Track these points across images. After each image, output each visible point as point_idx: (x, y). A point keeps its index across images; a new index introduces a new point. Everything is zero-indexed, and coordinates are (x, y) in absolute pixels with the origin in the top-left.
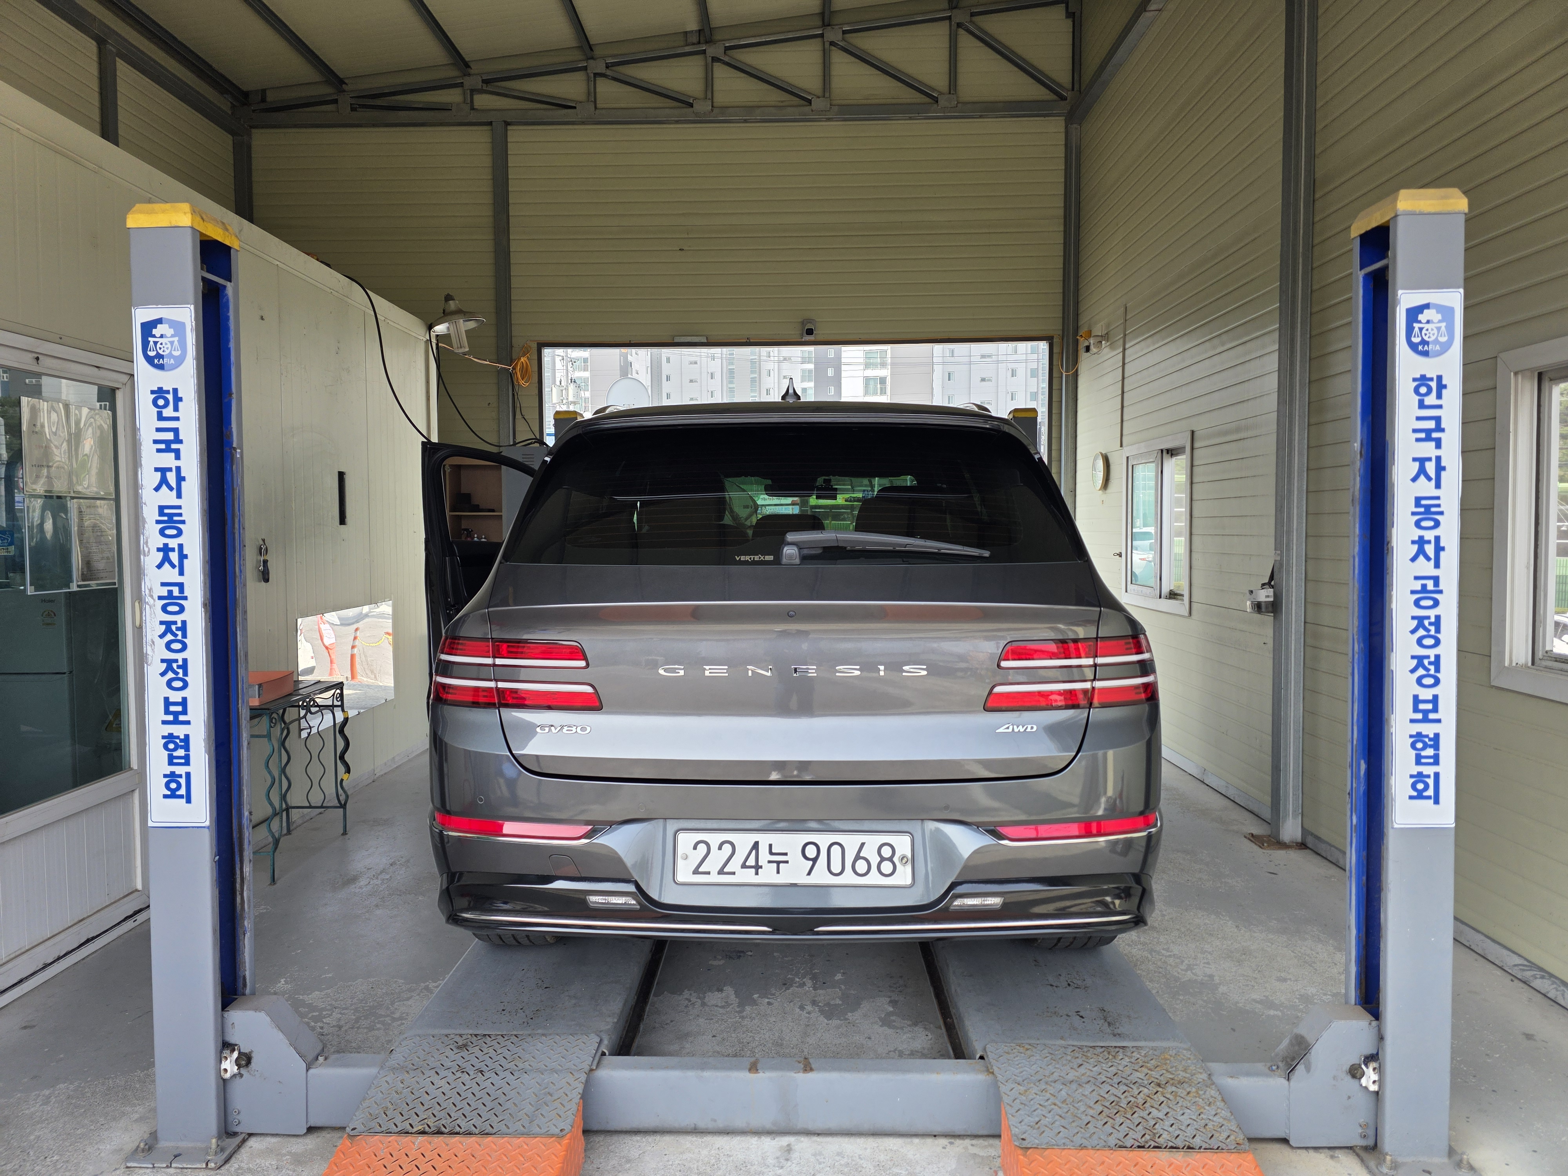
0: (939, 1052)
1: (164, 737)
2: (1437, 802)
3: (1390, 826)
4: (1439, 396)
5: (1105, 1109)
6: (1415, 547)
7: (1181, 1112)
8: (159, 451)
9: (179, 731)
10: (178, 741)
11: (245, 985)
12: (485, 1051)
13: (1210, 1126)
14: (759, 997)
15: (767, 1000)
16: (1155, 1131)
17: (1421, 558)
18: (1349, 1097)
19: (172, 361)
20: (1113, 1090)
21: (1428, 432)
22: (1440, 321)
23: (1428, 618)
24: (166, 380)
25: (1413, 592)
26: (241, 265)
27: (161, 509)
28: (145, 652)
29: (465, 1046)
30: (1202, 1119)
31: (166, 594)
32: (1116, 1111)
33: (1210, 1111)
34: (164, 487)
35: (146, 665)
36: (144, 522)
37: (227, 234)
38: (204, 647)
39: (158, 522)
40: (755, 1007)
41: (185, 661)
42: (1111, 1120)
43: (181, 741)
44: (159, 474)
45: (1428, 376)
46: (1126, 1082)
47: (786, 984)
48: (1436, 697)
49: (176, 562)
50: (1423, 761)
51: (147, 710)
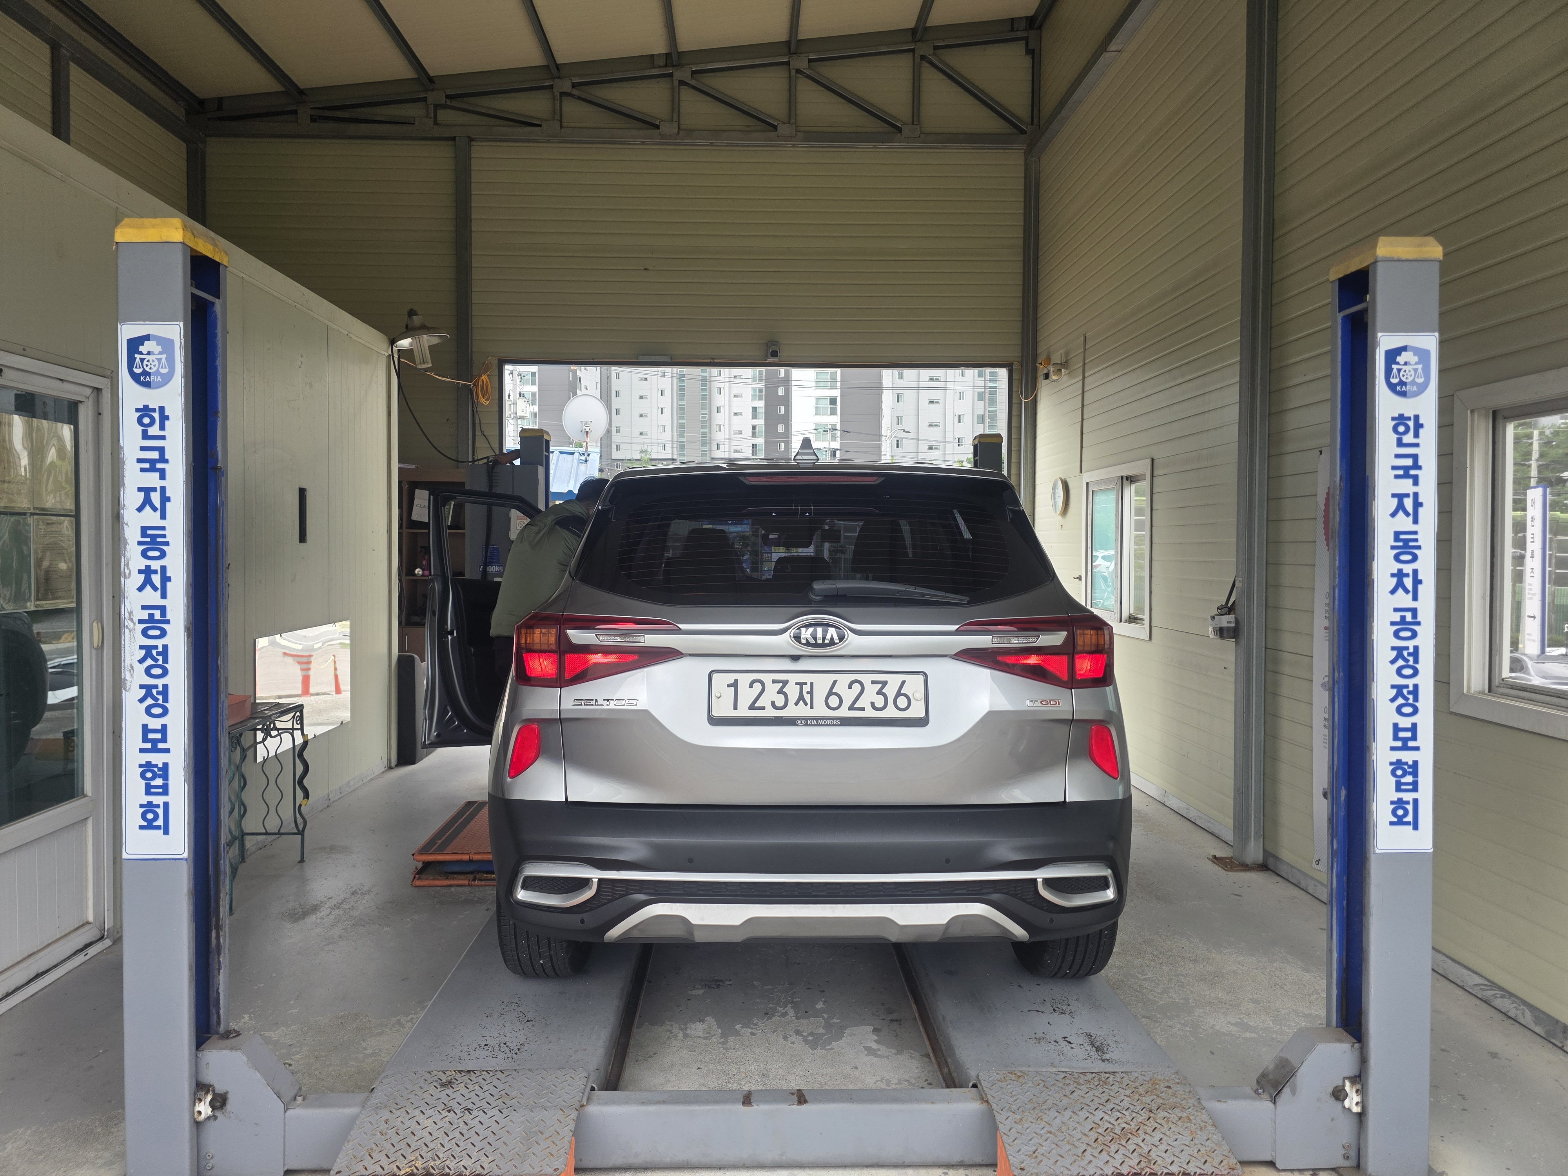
0: (926, 1080)
1: (141, 766)
2: (1416, 827)
3: (1372, 851)
4: (1416, 435)
5: (1101, 1138)
6: (1395, 580)
7: (1175, 1137)
8: (143, 470)
9: (157, 759)
10: (156, 770)
11: (219, 1023)
12: (471, 1087)
13: (1203, 1150)
14: (741, 1027)
15: (750, 1030)
16: (1150, 1158)
17: (1400, 591)
18: (1333, 1119)
19: (159, 379)
20: (1106, 1117)
21: (1406, 469)
22: (1417, 363)
23: (1407, 648)
24: (152, 398)
25: (1393, 623)
26: (230, 283)
27: (144, 530)
28: (123, 677)
29: (449, 1084)
30: (1195, 1144)
31: (147, 618)
32: (1110, 1139)
33: (1201, 1137)
34: (148, 508)
35: (123, 691)
36: (126, 543)
37: (217, 250)
38: (186, 672)
39: (140, 543)
40: (738, 1038)
41: (165, 687)
42: (1107, 1148)
43: (160, 769)
44: (142, 494)
45: (1406, 415)
46: (1119, 1108)
47: (768, 1014)
48: (1414, 726)
49: (158, 585)
50: (1403, 787)
51: (123, 738)
